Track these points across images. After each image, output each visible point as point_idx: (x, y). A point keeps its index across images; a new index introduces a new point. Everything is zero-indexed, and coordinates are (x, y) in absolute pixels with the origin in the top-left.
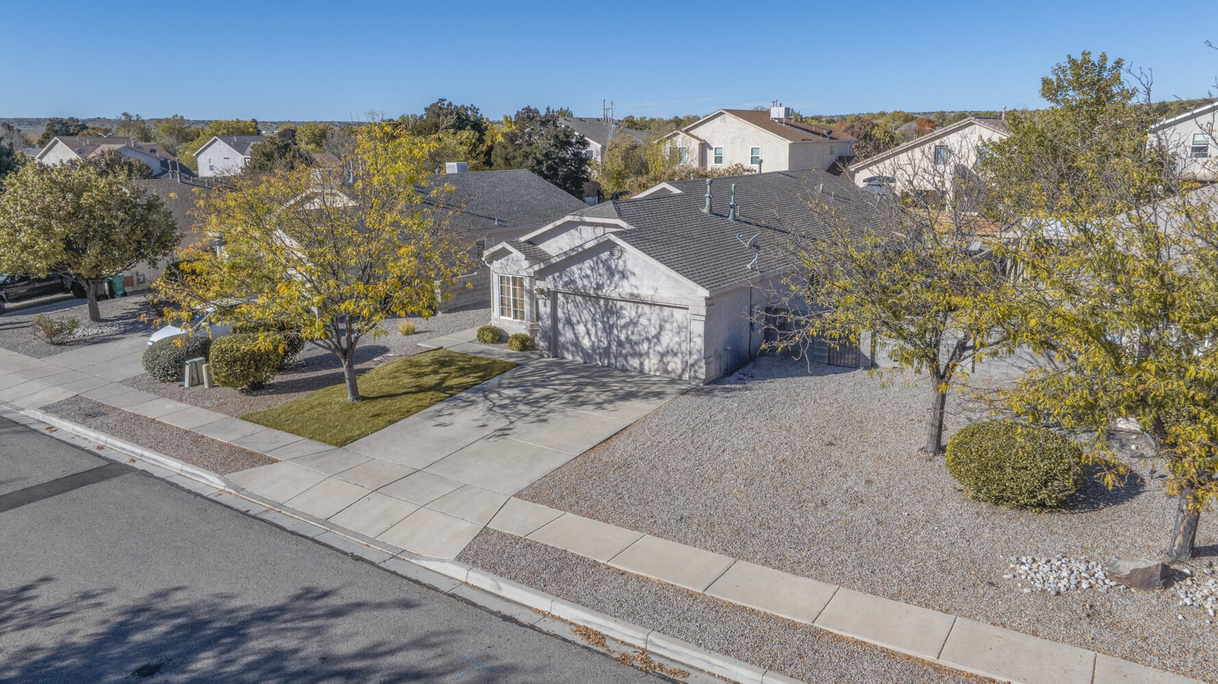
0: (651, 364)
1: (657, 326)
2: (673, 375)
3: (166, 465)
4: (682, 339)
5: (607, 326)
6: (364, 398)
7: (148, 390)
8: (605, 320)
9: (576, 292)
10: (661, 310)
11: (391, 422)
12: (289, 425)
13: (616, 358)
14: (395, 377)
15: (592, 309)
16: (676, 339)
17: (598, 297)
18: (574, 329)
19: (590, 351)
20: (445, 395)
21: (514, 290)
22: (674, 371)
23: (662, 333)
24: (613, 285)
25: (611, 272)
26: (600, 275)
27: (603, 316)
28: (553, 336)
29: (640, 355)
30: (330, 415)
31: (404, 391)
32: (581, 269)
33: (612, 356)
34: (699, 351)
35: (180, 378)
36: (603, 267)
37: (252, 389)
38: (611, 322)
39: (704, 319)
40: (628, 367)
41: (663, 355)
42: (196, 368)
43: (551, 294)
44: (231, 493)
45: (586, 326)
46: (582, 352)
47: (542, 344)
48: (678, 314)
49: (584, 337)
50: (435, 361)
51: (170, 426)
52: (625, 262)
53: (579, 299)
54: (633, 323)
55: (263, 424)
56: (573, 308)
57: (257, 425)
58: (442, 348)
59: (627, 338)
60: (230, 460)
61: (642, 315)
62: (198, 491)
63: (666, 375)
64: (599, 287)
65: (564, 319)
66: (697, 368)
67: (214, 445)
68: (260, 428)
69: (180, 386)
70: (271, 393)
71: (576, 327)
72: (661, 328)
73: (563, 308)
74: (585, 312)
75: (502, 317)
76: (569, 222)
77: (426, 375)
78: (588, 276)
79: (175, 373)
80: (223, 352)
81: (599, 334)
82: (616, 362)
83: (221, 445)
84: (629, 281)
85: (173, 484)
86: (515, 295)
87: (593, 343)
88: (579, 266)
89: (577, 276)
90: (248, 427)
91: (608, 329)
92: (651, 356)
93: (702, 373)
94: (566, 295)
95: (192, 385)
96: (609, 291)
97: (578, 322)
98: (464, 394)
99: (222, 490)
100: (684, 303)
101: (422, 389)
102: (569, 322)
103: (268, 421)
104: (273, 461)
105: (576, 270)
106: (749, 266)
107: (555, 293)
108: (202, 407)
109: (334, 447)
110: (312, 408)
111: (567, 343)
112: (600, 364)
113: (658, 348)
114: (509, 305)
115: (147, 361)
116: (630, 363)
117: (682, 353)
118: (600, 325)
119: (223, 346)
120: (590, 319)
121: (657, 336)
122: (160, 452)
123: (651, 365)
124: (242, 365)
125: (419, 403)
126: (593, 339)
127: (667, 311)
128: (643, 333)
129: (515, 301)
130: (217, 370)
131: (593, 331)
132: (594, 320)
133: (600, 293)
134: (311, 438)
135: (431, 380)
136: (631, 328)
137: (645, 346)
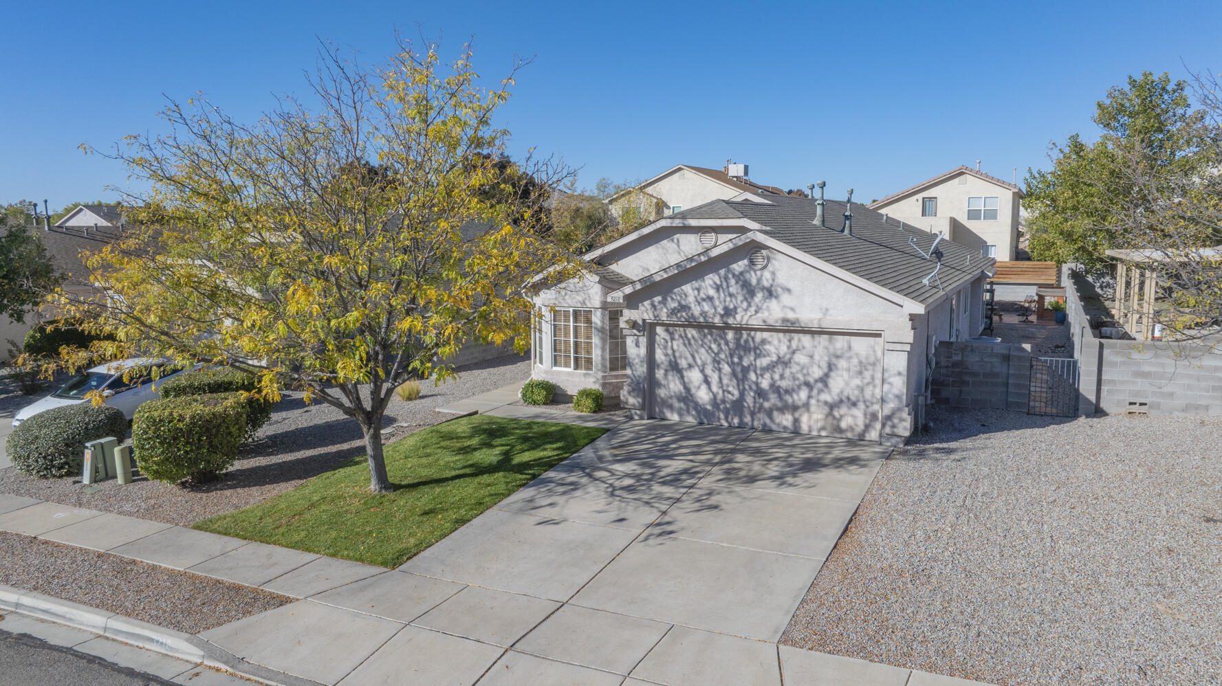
0: (812, 420)
1: (824, 365)
2: (849, 435)
3: (71, 620)
4: (866, 381)
5: (738, 369)
6: (396, 487)
7: (17, 492)
8: (736, 360)
9: (692, 323)
10: (830, 340)
11: (462, 522)
12: (283, 535)
13: (753, 414)
14: (428, 455)
15: (714, 346)
16: (857, 382)
17: (728, 327)
18: (682, 377)
19: (709, 407)
20: (524, 476)
21: (576, 328)
22: (851, 429)
23: (832, 374)
24: (753, 309)
25: (750, 291)
26: (731, 295)
27: (732, 356)
28: (648, 388)
29: (795, 408)
30: (349, 516)
31: (454, 473)
32: (698, 290)
33: (746, 411)
34: (898, 397)
35: (74, 470)
36: (737, 283)
37: (200, 482)
38: (745, 363)
39: (908, 348)
40: (774, 427)
41: (832, 406)
42: (103, 454)
43: (647, 327)
44: (218, 670)
45: (702, 371)
46: (695, 409)
47: (632, 400)
48: (860, 345)
49: (699, 387)
50: (476, 431)
51: (67, 547)
52: (773, 273)
53: (692, 332)
54: (783, 362)
55: (237, 535)
56: (682, 348)
57: (226, 538)
58: (476, 413)
59: (772, 385)
60: (198, 602)
61: (798, 349)
62: (151, 671)
63: (839, 436)
64: (728, 312)
65: (666, 363)
66: (896, 421)
67: (160, 576)
68: (234, 542)
69: (75, 482)
70: (234, 487)
71: (685, 373)
72: (831, 367)
73: (665, 348)
74: (702, 351)
75: (555, 368)
76: (663, 229)
77: (475, 449)
78: (710, 299)
79: (66, 463)
80: (156, 423)
81: (725, 381)
82: (753, 420)
83: (172, 574)
84: (779, 302)
85: (92, 659)
86: (576, 336)
87: (715, 396)
88: (695, 284)
89: (691, 299)
90: (212, 543)
91: (740, 375)
92: (813, 409)
93: (905, 429)
94: (671, 329)
95: (95, 480)
96: (746, 318)
97: (690, 366)
98: (551, 474)
99: (197, 665)
100: (875, 327)
101: (480, 470)
102: (674, 367)
103: (243, 529)
104: (283, 601)
105: (690, 291)
106: (925, 281)
107: (652, 327)
108: (120, 513)
109: (383, 569)
110: (313, 505)
111: (671, 397)
112: (726, 424)
113: (825, 397)
114: (567, 351)
115: (16, 446)
116: (777, 421)
117: (865, 402)
118: (726, 369)
119: (156, 414)
120: (709, 360)
121: (824, 380)
122: (57, 595)
123: (812, 423)
124: (188, 443)
125: (492, 490)
126: (715, 389)
127: (840, 342)
128: (800, 376)
129: (576, 344)
130: (146, 453)
131: (714, 378)
132: (716, 362)
133: (730, 321)
134: (334, 555)
135: (490, 456)
136: (779, 370)
137: (803, 394)
